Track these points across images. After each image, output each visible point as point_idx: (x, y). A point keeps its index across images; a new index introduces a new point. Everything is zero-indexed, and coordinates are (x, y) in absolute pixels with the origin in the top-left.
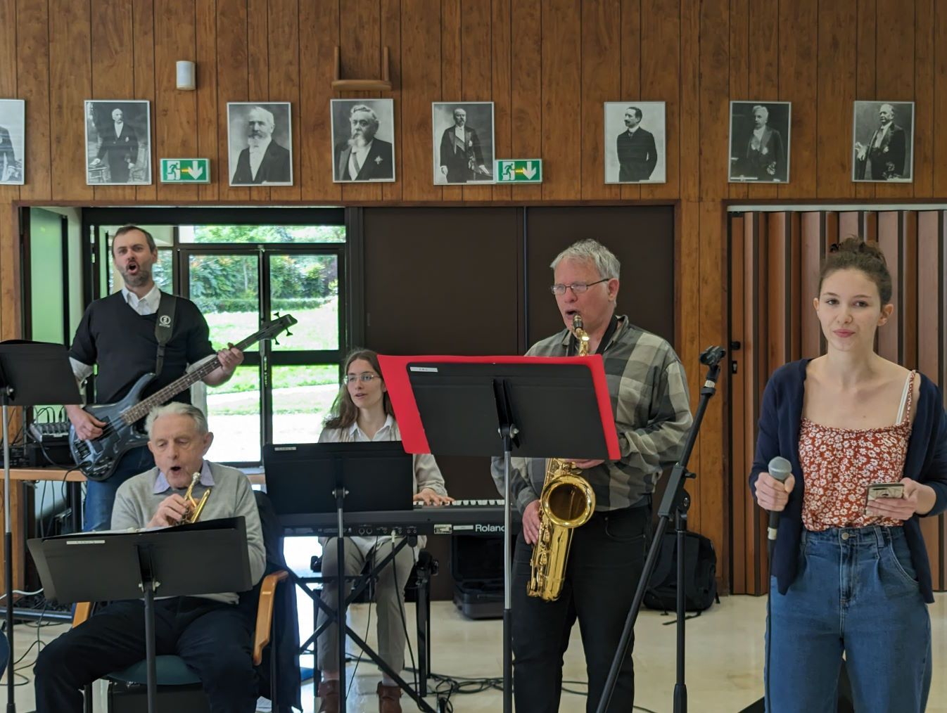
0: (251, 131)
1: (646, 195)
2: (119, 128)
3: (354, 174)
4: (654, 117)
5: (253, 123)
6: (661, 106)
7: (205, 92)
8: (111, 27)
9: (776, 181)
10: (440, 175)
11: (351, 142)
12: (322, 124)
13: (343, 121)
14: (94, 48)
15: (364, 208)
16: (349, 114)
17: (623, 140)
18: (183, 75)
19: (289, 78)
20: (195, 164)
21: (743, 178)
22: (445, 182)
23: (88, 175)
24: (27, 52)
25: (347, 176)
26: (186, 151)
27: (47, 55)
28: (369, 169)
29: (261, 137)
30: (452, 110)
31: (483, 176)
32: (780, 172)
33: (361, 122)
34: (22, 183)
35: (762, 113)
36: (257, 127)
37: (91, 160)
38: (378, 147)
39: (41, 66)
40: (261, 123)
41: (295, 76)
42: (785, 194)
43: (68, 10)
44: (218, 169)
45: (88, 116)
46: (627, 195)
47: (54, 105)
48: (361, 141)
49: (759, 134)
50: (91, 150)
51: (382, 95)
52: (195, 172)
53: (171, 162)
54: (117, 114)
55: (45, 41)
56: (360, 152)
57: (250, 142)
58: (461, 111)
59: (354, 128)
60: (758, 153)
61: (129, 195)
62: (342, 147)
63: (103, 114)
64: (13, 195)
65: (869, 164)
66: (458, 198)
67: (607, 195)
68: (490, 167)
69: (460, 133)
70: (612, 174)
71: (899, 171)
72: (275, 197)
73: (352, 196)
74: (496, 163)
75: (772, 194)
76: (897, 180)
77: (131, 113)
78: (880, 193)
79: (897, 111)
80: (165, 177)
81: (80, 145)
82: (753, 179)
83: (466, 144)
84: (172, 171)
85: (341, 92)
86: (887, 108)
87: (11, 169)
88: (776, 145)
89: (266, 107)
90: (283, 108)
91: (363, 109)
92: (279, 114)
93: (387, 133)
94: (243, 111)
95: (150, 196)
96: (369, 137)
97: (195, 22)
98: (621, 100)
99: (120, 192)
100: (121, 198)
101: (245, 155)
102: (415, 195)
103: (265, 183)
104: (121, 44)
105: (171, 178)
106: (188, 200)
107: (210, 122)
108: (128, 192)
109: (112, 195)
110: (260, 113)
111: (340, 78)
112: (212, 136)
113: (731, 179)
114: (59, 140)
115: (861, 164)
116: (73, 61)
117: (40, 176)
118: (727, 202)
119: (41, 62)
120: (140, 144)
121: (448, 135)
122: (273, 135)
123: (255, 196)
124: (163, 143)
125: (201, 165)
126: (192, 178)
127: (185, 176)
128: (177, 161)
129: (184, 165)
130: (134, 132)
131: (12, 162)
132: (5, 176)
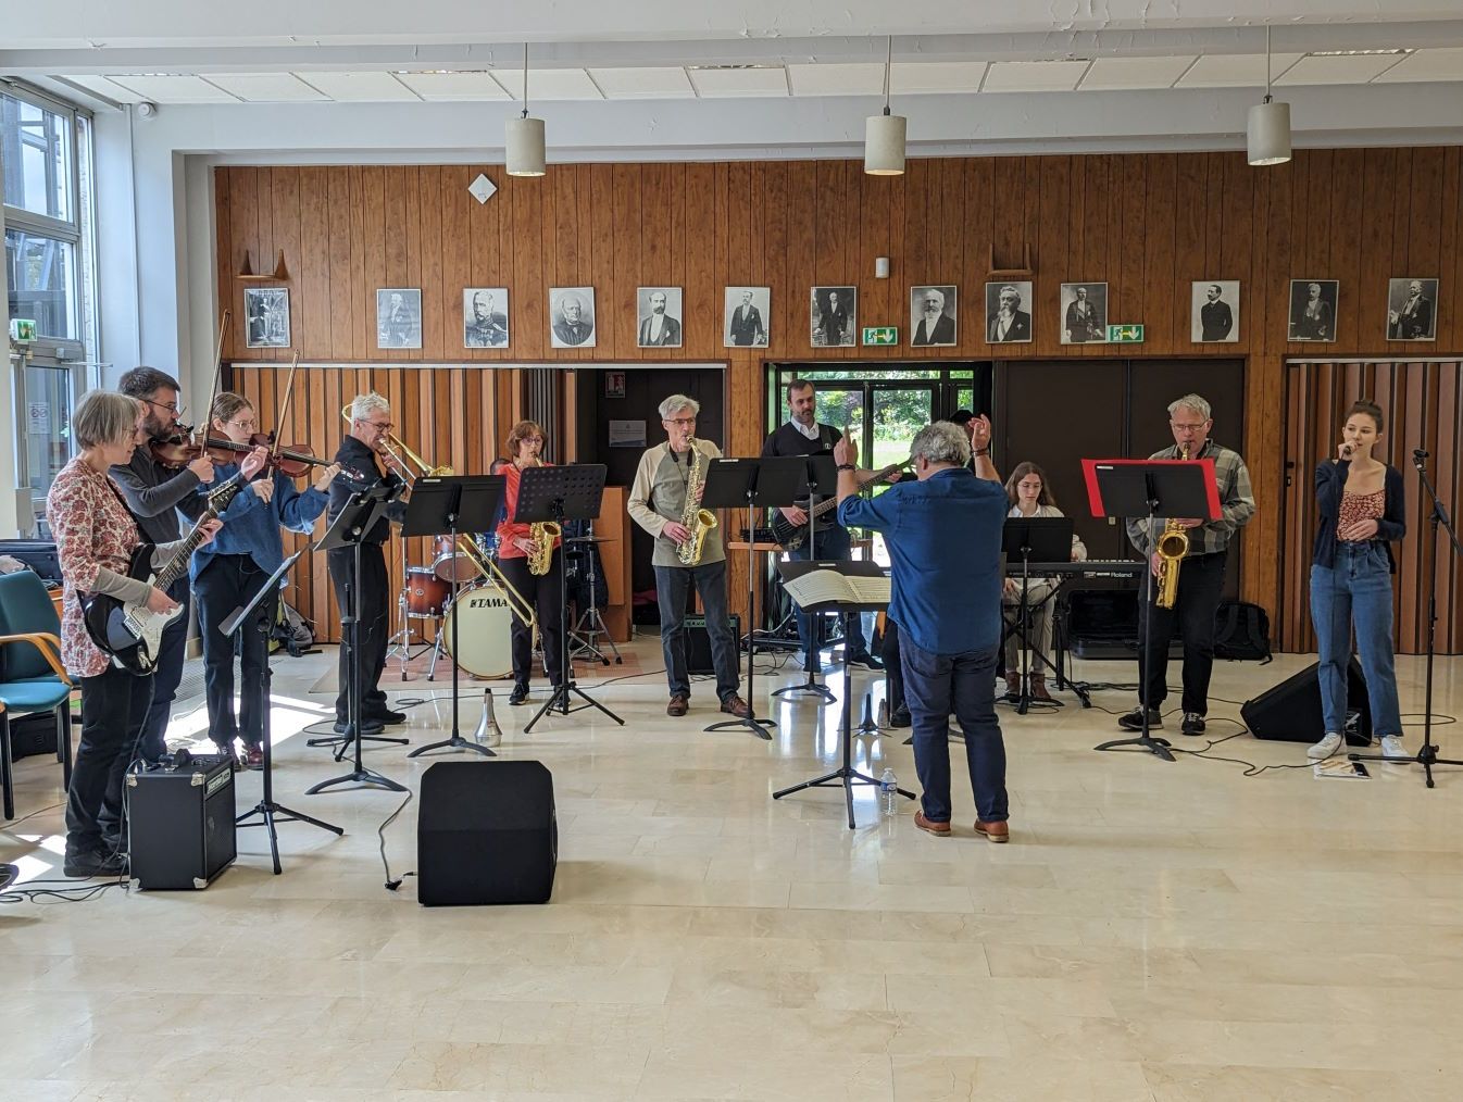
0: (928, 307)
1: (1222, 351)
2: (834, 307)
3: (1001, 337)
4: (1230, 293)
5: (929, 301)
6: (1236, 284)
7: (896, 278)
8: (830, 234)
9: (1325, 340)
10: (1066, 337)
11: (1000, 313)
12: (979, 301)
13: (995, 299)
14: (818, 250)
15: (1008, 361)
16: (999, 293)
17: (1206, 310)
18: (881, 268)
19: (956, 268)
20: (888, 332)
21: (1299, 338)
22: (1069, 342)
23: (812, 340)
24: (772, 253)
25: (996, 338)
26: (880, 323)
27: (786, 255)
28: (1013, 333)
29: (934, 311)
30: (1076, 289)
31: (1098, 338)
32: (1329, 334)
33: (1008, 299)
34: (767, 346)
35: (1316, 289)
36: (932, 304)
37: (814, 329)
38: (1019, 317)
39: (781, 263)
40: (934, 301)
41: (960, 266)
42: (1332, 350)
43: (801, 223)
44: (903, 334)
45: (813, 298)
46: (1208, 351)
47: (790, 291)
48: (1008, 313)
49: (1313, 305)
50: (815, 322)
51: (1024, 279)
52: (888, 337)
53: (871, 331)
54: (833, 296)
55: (784, 245)
56: (1006, 320)
57: (927, 314)
58: (1083, 290)
59: (1002, 303)
60: (1312, 319)
61: (840, 354)
62: (994, 316)
63: (823, 297)
64: (761, 355)
65: (1400, 326)
67: (1192, 351)
68: (1103, 331)
69: (1082, 306)
70: (1197, 335)
71: (1425, 332)
73: (998, 353)
74: (1108, 328)
75: (1322, 350)
76: (1423, 339)
77: (844, 295)
78: (1408, 349)
79: (1423, 285)
80: (867, 341)
81: (807, 319)
82: (1307, 339)
83: (1086, 314)
84: (871, 337)
85: (994, 278)
86: (1416, 284)
87: (760, 336)
88: (1327, 313)
89: (938, 289)
90: (951, 290)
91: (1010, 290)
92: (948, 294)
93: (1026, 307)
94: (922, 292)
95: (854, 355)
96: (1013, 309)
97: (889, 229)
98: (1205, 280)
99: (834, 352)
100: (833, 356)
101: (923, 324)
102: (1046, 352)
103: (936, 344)
104: (837, 246)
105: (870, 342)
106: (882, 356)
107: (898, 301)
108: (839, 351)
110: (934, 294)
111: (995, 269)
112: (899, 311)
113: (1290, 339)
114: (792, 317)
115: (1394, 327)
116: (803, 259)
117: (779, 340)
118: (1286, 356)
119: (781, 259)
120: (849, 318)
121: (1072, 308)
122: (943, 309)
123: (929, 354)
124: (864, 316)
125: (892, 332)
126: (885, 342)
127: (880, 340)
128: (875, 330)
129: (880, 332)
130: (845, 309)
131: (761, 332)
132: (756, 342)
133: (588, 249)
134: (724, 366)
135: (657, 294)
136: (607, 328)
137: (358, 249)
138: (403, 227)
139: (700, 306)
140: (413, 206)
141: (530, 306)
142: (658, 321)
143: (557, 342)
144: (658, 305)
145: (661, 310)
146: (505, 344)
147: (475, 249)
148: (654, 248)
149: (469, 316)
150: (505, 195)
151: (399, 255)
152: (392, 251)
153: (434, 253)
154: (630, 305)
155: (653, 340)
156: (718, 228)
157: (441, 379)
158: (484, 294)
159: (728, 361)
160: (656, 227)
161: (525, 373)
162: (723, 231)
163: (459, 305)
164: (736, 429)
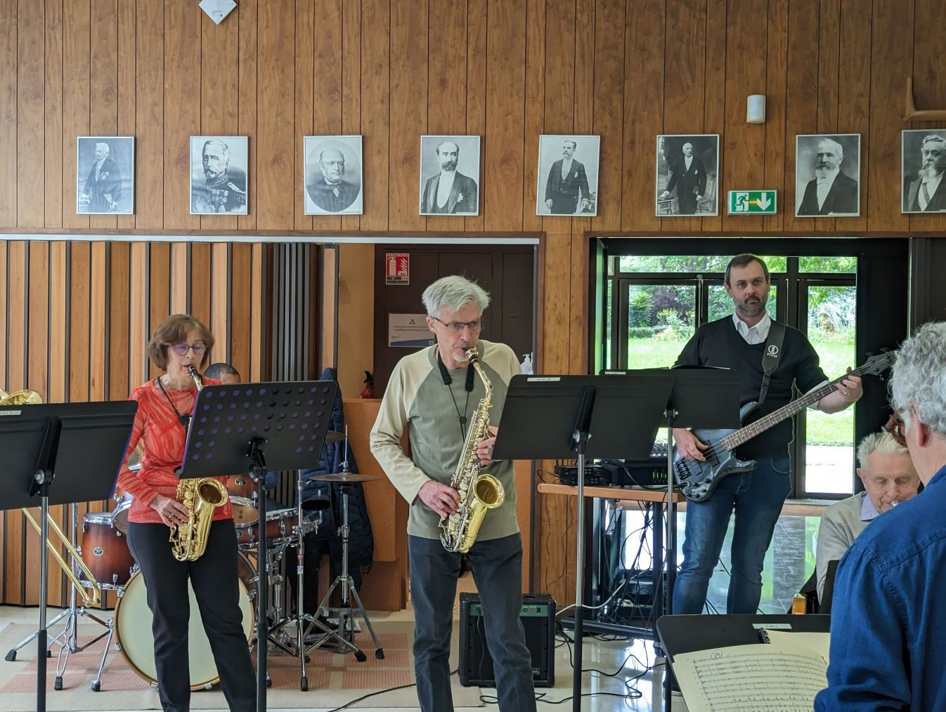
0: (819, 163)
2: (688, 162)
3: (923, 205)
5: (822, 155)
7: (775, 125)
8: (684, 63)
11: (922, 172)
12: (891, 156)
14: (667, 84)
15: (932, 239)
16: (921, 145)
18: (755, 109)
19: (858, 109)
20: (764, 195)
23: (658, 207)
24: (604, 89)
25: (916, 207)
26: (753, 184)
27: (622, 92)
28: (941, 200)
29: (829, 168)
33: (933, 152)
34: (595, 215)
36: (825, 158)
37: (660, 193)
39: (617, 104)
40: (829, 155)
41: (865, 108)
43: (643, 49)
44: (785, 199)
45: (660, 150)
47: (627, 140)
48: (932, 172)
50: (661, 182)
52: (763, 203)
53: (740, 194)
54: (687, 148)
55: (621, 79)
56: (931, 183)
57: (818, 173)
59: (925, 158)
61: (695, 226)
62: (913, 177)
63: (674, 149)
64: (584, 226)
72: (840, 228)
73: (919, 227)
77: (702, 146)
80: (734, 209)
81: (650, 178)
84: (739, 203)
85: (913, 123)
87: (585, 201)
89: (835, 139)
90: (852, 141)
91: (936, 140)
92: (848, 146)
94: (812, 143)
95: (715, 227)
96: (941, 167)
97: (766, 57)
99: (686, 223)
100: (687, 229)
101: (812, 187)
103: (831, 214)
104: (693, 81)
105: (739, 209)
106: (753, 231)
107: (777, 154)
108: (694, 223)
109: (679, 226)
110: (829, 146)
111: (917, 108)
112: (779, 168)
114: (630, 174)
116: (646, 97)
117: (611, 208)
119: (616, 98)
120: (709, 178)
122: (841, 166)
123: (820, 227)
124: (730, 175)
125: (769, 196)
126: (760, 209)
127: (752, 207)
128: (745, 193)
129: (753, 197)
130: (702, 164)
131: (587, 195)
132: (580, 208)
133: (355, 85)
134: (536, 241)
135: (447, 144)
136: (379, 188)
137: (55, 83)
138: (114, 57)
139: (505, 161)
140: (127, 28)
141: (277, 160)
142: (447, 180)
143: (311, 207)
144: (449, 158)
145: (451, 166)
146: (243, 210)
147: (207, 84)
148: (443, 83)
149: (196, 172)
150: (248, 13)
151: (107, 92)
152: (98, 86)
153: (153, 90)
154: (411, 159)
155: (441, 204)
156: (530, 58)
157: (159, 255)
158: (217, 144)
159: (541, 235)
160: (446, 56)
161: (269, 249)
162: (537, 60)
163: (184, 159)
164: (551, 327)
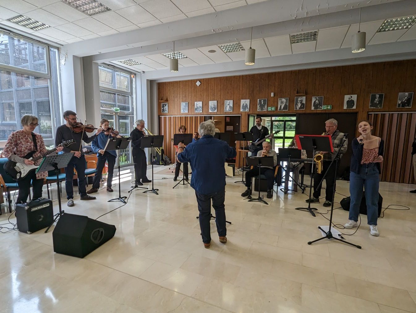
0: (282, 103)
2: (262, 103)
3: (298, 108)
5: (282, 101)
6: (356, 96)
7: (275, 97)
8: (262, 88)
9: (380, 108)
10: (313, 108)
12: (294, 101)
14: (260, 91)
15: (299, 114)
16: (298, 99)
17: (348, 102)
18: (272, 95)
21: (372, 108)
22: (314, 109)
24: (250, 92)
25: (297, 109)
26: (272, 106)
27: (253, 93)
28: (301, 108)
30: (316, 98)
31: (321, 108)
32: (381, 106)
33: (300, 100)
35: (378, 96)
37: (258, 108)
38: (302, 104)
39: (252, 95)
41: (290, 94)
43: (256, 86)
47: (254, 100)
48: (300, 103)
49: (376, 100)
52: (273, 109)
53: (270, 108)
54: (262, 101)
55: (253, 91)
56: (299, 105)
58: (317, 98)
60: (376, 103)
62: (297, 104)
65: (401, 104)
66: (316, 112)
67: (344, 111)
68: (322, 107)
69: (317, 101)
71: (408, 106)
72: (285, 112)
74: (323, 106)
75: (379, 110)
76: (408, 107)
78: (403, 110)
79: (409, 94)
80: (269, 110)
82: (374, 108)
83: (318, 103)
86: (407, 94)
88: (380, 102)
91: (300, 98)
95: (266, 113)
96: (301, 103)
97: (275, 87)
101: (281, 106)
102: (308, 112)
104: (264, 90)
106: (272, 113)
107: (276, 101)
109: (261, 113)
110: (284, 100)
111: (297, 94)
112: (276, 103)
113: (370, 108)
114: (254, 105)
115: (399, 105)
116: (257, 94)
118: (368, 112)
119: (252, 94)
120: (265, 105)
121: (315, 102)
122: (285, 103)
124: (269, 105)
130: (264, 103)
131: (248, 108)
132: (246, 110)
133: (216, 94)
134: (240, 115)
135: (228, 101)
136: (219, 108)
138: (185, 91)
139: (236, 104)
141: (206, 105)
142: (228, 107)
144: (228, 104)
145: (229, 105)
146: (201, 112)
147: (197, 94)
148: (228, 93)
149: (196, 107)
150: (202, 84)
151: (185, 96)
153: (190, 96)
154: (223, 104)
155: (227, 110)
157: (191, 118)
158: (198, 102)
160: (228, 89)
161: (205, 117)
